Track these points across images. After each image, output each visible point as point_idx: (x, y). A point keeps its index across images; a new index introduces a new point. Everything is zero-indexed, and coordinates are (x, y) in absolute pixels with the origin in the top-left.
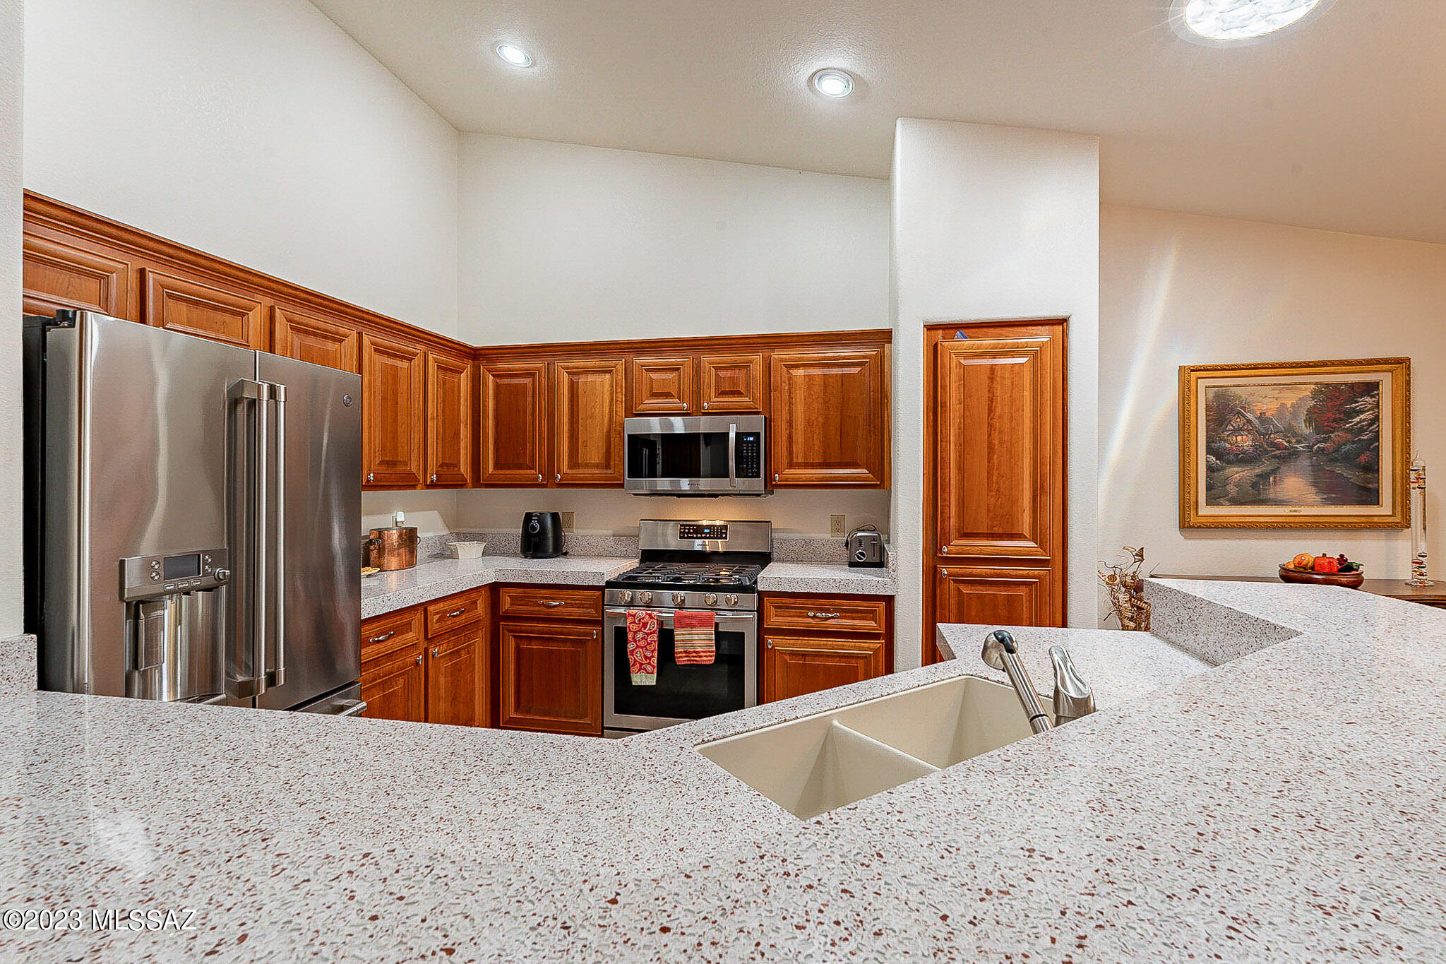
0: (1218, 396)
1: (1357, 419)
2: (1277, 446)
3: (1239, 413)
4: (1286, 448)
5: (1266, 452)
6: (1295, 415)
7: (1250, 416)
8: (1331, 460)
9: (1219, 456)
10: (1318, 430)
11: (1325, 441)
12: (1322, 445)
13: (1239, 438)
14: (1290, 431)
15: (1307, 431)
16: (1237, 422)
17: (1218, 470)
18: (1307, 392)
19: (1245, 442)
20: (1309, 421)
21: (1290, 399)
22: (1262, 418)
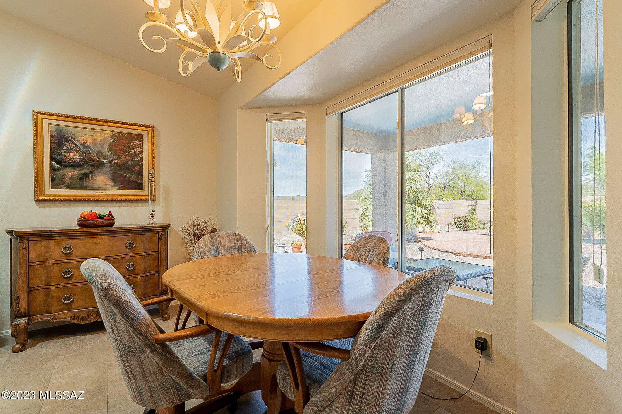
0: (57, 130)
1: (133, 151)
2: (93, 160)
3: (71, 141)
4: (98, 161)
5: (87, 162)
6: (102, 146)
7: (77, 143)
8: (121, 169)
9: (59, 162)
10: (114, 154)
11: (118, 159)
12: (116, 161)
13: (71, 154)
14: (100, 153)
15: (108, 154)
16: (69, 145)
17: (58, 170)
18: (109, 134)
19: (75, 156)
20: (110, 149)
21: (100, 137)
22: (84, 145)
